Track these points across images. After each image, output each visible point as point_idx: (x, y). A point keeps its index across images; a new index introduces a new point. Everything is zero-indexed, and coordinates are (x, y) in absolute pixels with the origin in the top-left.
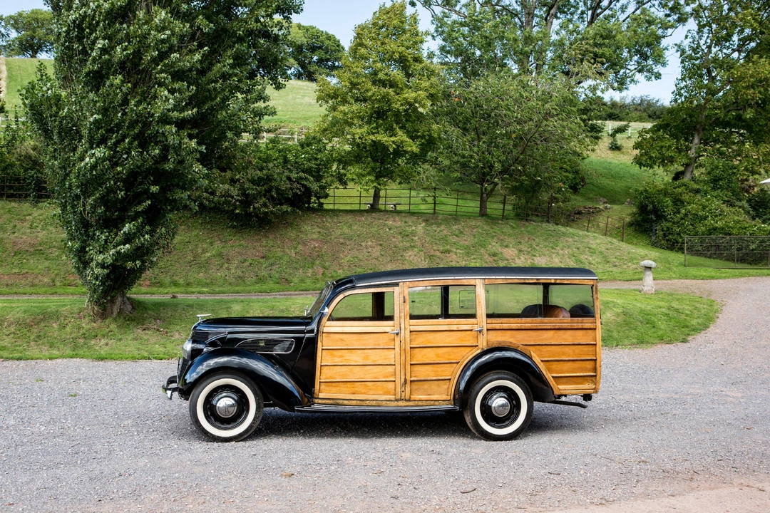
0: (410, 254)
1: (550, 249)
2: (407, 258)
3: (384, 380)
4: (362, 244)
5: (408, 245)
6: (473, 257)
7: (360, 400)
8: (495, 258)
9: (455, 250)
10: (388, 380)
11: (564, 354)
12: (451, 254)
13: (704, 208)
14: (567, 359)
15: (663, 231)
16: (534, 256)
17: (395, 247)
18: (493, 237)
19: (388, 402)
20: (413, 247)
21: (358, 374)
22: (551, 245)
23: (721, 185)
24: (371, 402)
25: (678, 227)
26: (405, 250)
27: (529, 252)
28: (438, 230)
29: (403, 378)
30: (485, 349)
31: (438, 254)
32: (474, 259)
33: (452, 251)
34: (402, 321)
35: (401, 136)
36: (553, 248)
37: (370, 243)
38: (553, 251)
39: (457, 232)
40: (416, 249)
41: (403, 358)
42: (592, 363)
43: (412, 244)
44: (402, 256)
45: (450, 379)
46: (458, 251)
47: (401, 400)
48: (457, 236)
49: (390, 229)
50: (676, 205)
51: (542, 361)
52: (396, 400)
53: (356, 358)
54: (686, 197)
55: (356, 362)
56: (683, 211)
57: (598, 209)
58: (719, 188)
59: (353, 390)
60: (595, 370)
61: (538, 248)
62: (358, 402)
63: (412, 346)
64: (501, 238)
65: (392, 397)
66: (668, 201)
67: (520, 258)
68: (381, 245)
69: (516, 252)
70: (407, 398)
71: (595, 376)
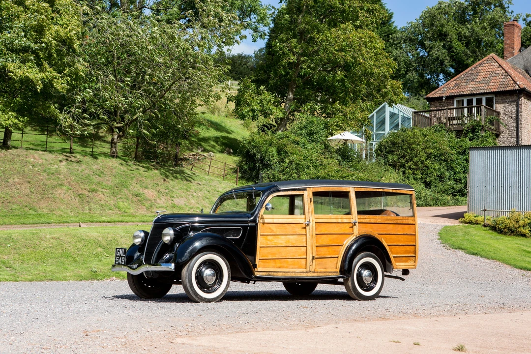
0: (59, 192)
1: (185, 191)
2: (58, 196)
3: (299, 257)
4: (9, 180)
5: (55, 183)
6: (119, 197)
7: (284, 272)
8: (139, 198)
9: (101, 190)
10: (302, 257)
11: (399, 241)
12: (98, 193)
13: (305, 158)
14: (401, 244)
15: (269, 178)
16: (173, 197)
17: (44, 184)
18: (132, 178)
19: (302, 274)
20: (61, 185)
21: (284, 253)
22: (185, 187)
23: (315, 138)
24: (291, 273)
25: (284, 175)
26: (54, 187)
27: (167, 194)
28: (80, 169)
29: (311, 255)
30: (358, 236)
31: (87, 193)
32: (120, 198)
33: (98, 190)
34: (310, 215)
35: (51, 73)
36: (188, 191)
37: (17, 180)
38: (188, 193)
39: (98, 172)
40: (64, 188)
41: (312, 242)
42: (413, 247)
43: (60, 183)
44: (52, 194)
45: (338, 257)
46: (103, 190)
47: (310, 272)
48: (100, 176)
49: (33, 166)
50: (281, 155)
51: (388, 246)
52: (307, 272)
53: (282, 240)
54: (289, 148)
55: (281, 244)
56: (287, 161)
57: (203, 157)
58: (313, 141)
59: (279, 265)
60: (415, 252)
61: (174, 190)
62: (283, 273)
63: (317, 233)
64: (140, 179)
65: (304, 270)
66: (273, 151)
67: (161, 199)
68: (29, 182)
69: (156, 193)
70: (313, 270)
71: (415, 257)
